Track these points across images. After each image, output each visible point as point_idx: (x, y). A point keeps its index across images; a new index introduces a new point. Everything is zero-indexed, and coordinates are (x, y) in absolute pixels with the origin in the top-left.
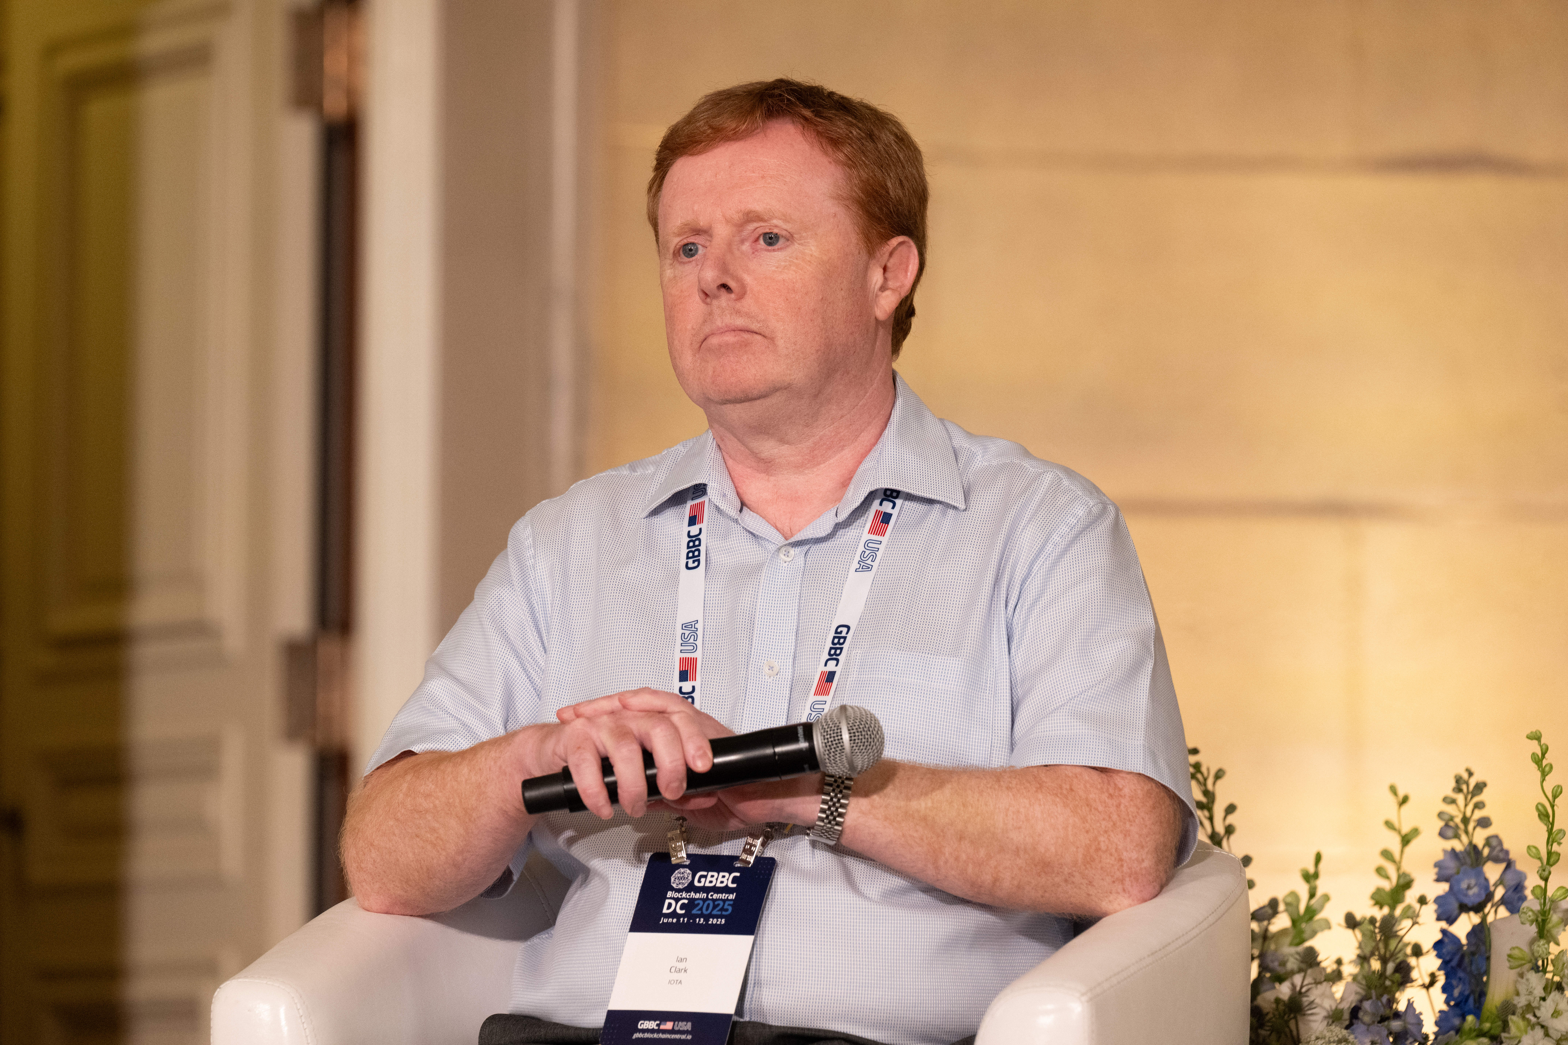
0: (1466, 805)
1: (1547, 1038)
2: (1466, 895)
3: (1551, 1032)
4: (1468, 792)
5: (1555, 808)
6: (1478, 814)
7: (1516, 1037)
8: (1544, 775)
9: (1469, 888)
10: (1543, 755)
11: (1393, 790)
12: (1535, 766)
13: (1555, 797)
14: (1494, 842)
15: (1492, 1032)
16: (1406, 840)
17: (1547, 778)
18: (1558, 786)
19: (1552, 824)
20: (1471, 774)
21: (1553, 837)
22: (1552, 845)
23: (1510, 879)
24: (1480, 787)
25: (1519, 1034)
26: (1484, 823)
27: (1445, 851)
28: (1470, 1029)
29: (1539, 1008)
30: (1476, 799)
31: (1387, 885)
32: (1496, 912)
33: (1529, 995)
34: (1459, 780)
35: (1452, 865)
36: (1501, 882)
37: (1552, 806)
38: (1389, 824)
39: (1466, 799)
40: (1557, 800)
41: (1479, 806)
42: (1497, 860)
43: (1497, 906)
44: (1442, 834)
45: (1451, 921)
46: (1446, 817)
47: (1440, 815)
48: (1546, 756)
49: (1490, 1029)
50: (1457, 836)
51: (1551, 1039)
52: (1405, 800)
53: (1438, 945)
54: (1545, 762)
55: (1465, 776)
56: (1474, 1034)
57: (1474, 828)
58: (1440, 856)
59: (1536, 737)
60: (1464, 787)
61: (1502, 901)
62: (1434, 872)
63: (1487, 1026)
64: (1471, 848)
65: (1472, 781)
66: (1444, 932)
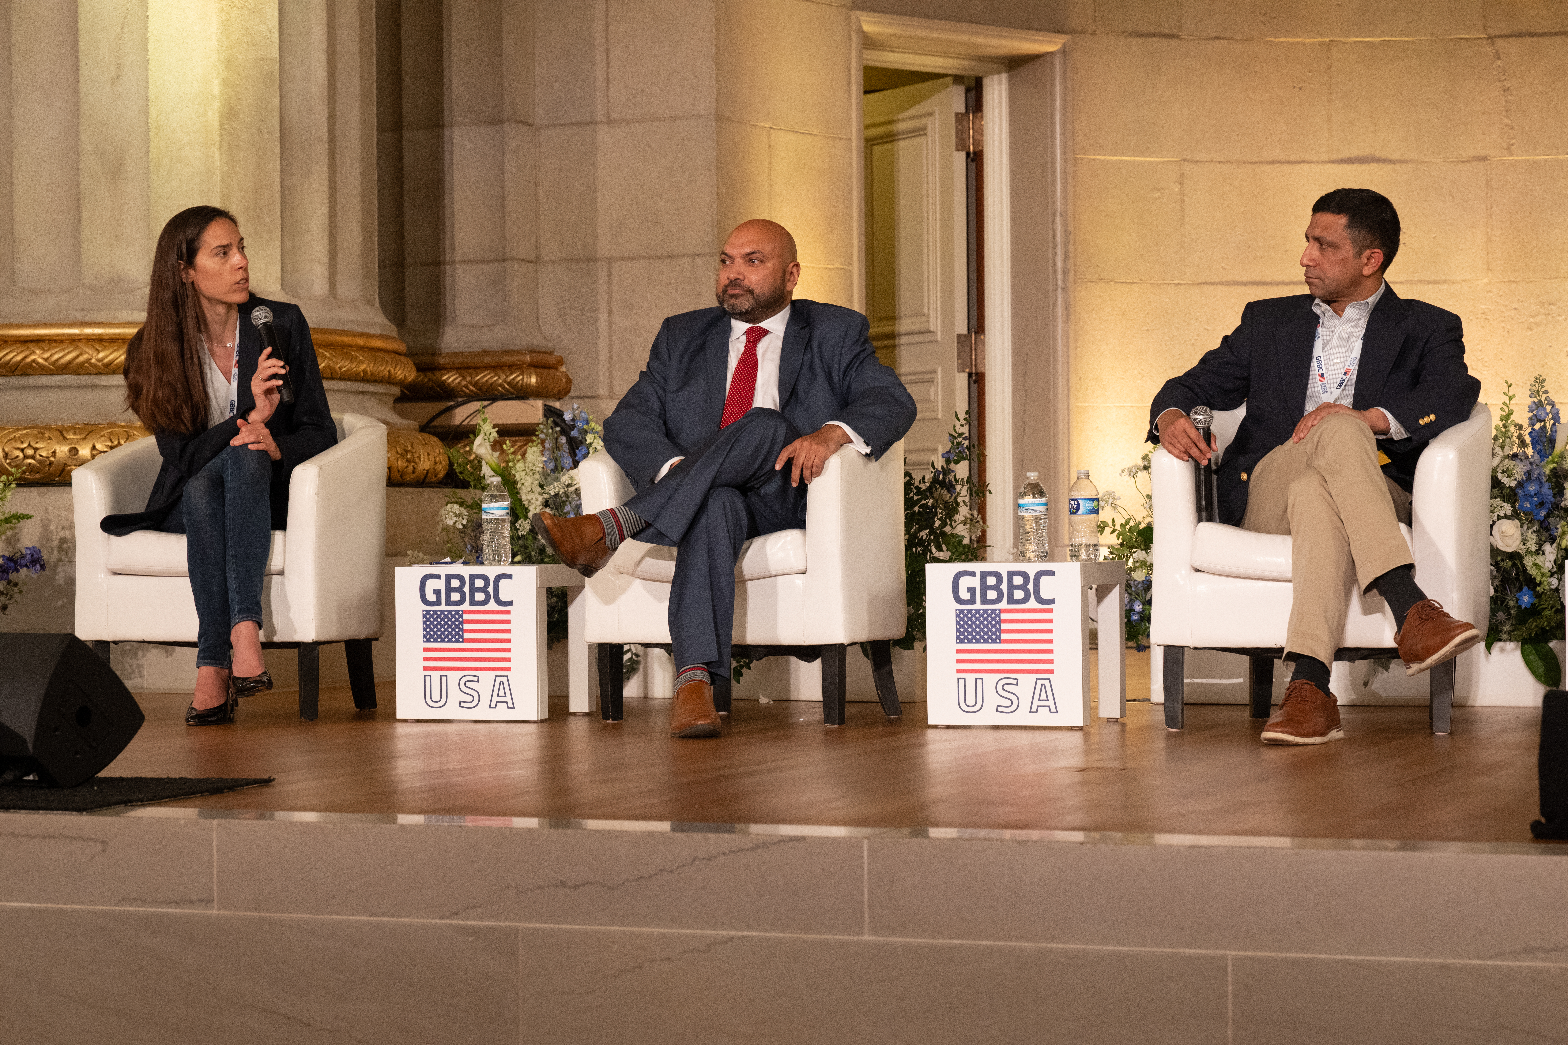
0: (1539, 387)
2: (1541, 416)
4: (1540, 382)
6: (1543, 390)
9: (1542, 414)
11: (1506, 382)
14: (1548, 399)
15: (1558, 462)
16: (1510, 398)
20: (1541, 376)
23: (1554, 411)
24: (1544, 381)
26: (1546, 392)
28: (1550, 462)
30: (1543, 385)
31: (1504, 414)
32: (1550, 422)
34: (1537, 379)
35: (1534, 406)
36: (1551, 412)
38: (1505, 393)
39: (1538, 384)
41: (1542, 387)
42: (1550, 405)
43: (1550, 420)
44: (1530, 397)
45: (1533, 425)
46: (1532, 391)
47: (1530, 390)
50: (1536, 397)
52: (1511, 385)
53: (1530, 433)
55: (1538, 377)
56: (1552, 463)
58: (1530, 403)
60: (1538, 381)
61: (1552, 418)
62: (1527, 409)
63: (1556, 460)
64: (1540, 401)
65: (1541, 378)
66: (1533, 429)
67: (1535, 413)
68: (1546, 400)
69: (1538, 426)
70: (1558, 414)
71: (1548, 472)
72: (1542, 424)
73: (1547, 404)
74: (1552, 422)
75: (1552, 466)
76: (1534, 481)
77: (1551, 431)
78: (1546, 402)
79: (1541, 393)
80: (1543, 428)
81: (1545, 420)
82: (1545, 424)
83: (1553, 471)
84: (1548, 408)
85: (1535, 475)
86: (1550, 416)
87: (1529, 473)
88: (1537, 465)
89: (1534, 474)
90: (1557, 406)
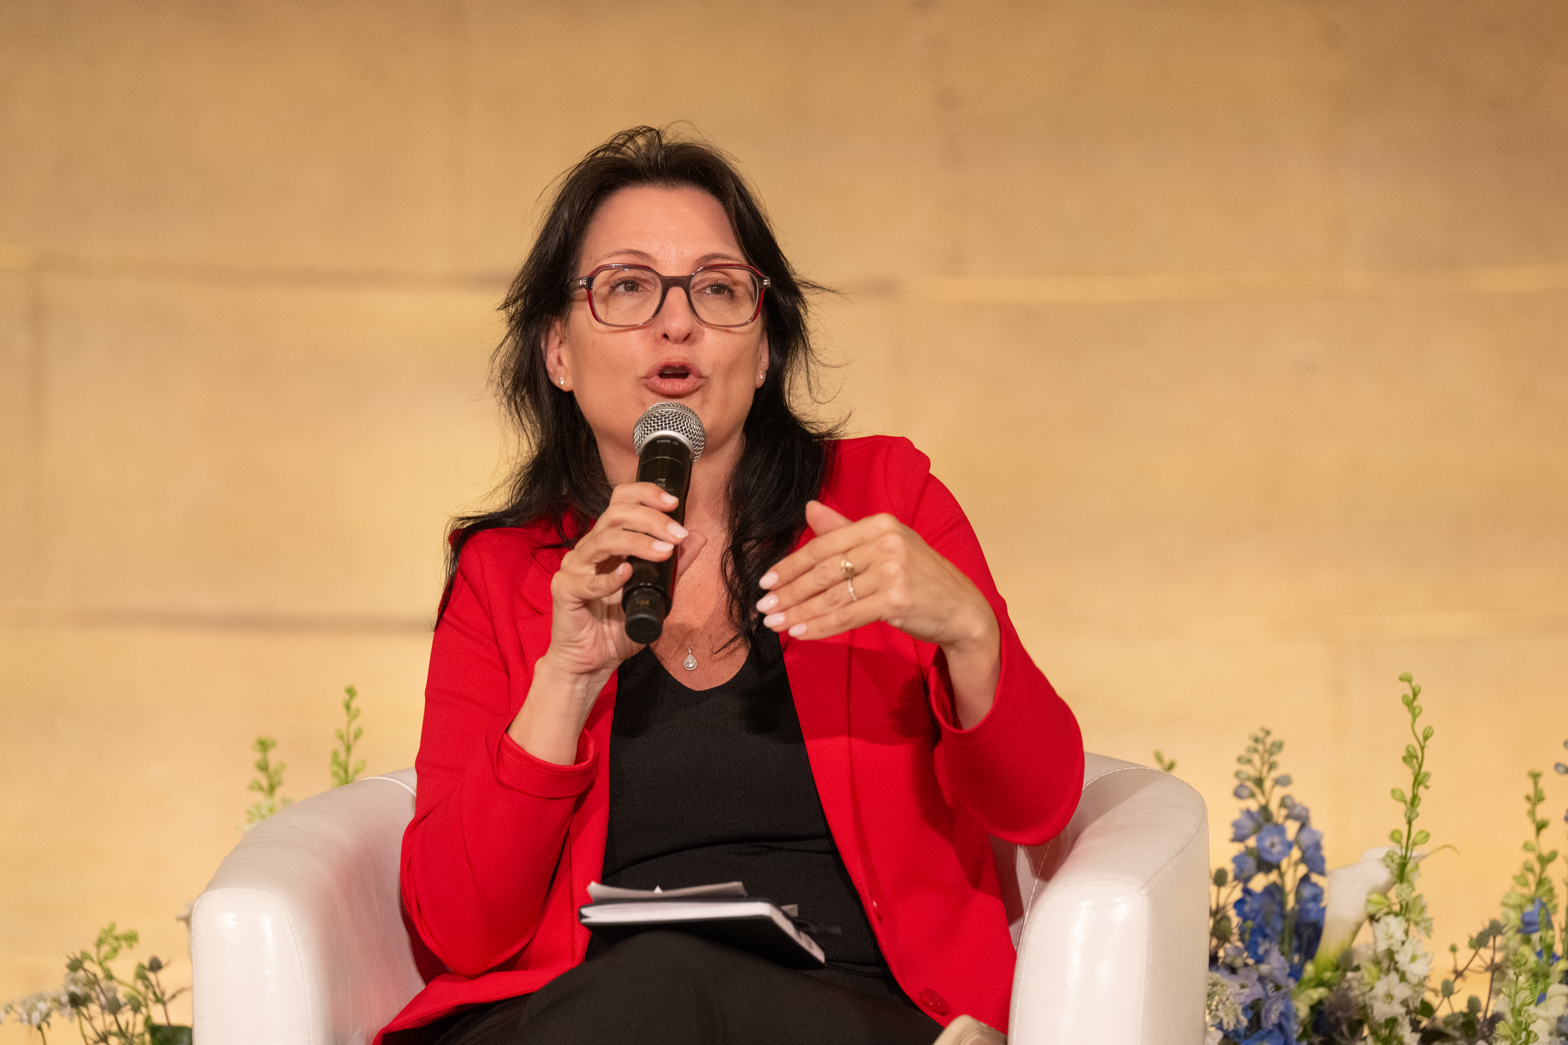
0: (1263, 764)
1: (1403, 983)
2: (1270, 853)
3: (1409, 976)
4: (1265, 751)
5: (1425, 750)
6: (1275, 774)
7: (1368, 984)
8: (1415, 717)
9: (1273, 845)
10: (1415, 695)
11: (1157, 758)
12: (1405, 708)
13: (1426, 738)
14: (1288, 802)
15: (1332, 981)
17: (1417, 720)
18: (1430, 728)
19: (1420, 766)
20: (1268, 733)
21: (1419, 780)
22: (1418, 788)
23: (1305, 839)
24: (1278, 746)
25: (1371, 981)
26: (1284, 781)
27: (1242, 811)
28: (1310, 980)
29: (1398, 952)
30: (1274, 758)
32: (1295, 871)
33: (1388, 939)
34: (1257, 740)
35: (1249, 825)
36: (1297, 841)
37: (1422, 748)
39: (1262, 758)
40: (1428, 742)
41: (1272, 766)
42: (1296, 818)
44: (1237, 794)
45: (1250, 878)
46: (1244, 776)
47: (1237, 774)
48: (1419, 697)
49: (1330, 979)
50: (1252, 795)
51: (1406, 984)
53: (1239, 903)
54: (1416, 704)
55: (1261, 735)
56: (1313, 984)
57: (1273, 787)
58: (1236, 815)
59: (1407, 679)
60: (1260, 747)
61: (1303, 860)
62: (1229, 833)
63: (1327, 975)
64: (1265, 809)
65: (1269, 740)
66: (1247, 891)
67: (1252, 842)
68: (1283, 804)
69: (1259, 883)
70: (1318, 846)
71: (1303, 1011)
72: (1273, 877)
73: (1288, 817)
74: (1302, 870)
75: (1317, 993)
76: (1270, 1032)
77: (1298, 898)
78: (1284, 812)
79: (1268, 784)
80: (1274, 892)
81: (1278, 867)
82: (1282, 875)
83: (1316, 1009)
84: (1292, 828)
85: (1274, 1018)
86: (1296, 854)
87: (1255, 1010)
88: (1278, 988)
89: (1268, 1011)
90: (1316, 823)
